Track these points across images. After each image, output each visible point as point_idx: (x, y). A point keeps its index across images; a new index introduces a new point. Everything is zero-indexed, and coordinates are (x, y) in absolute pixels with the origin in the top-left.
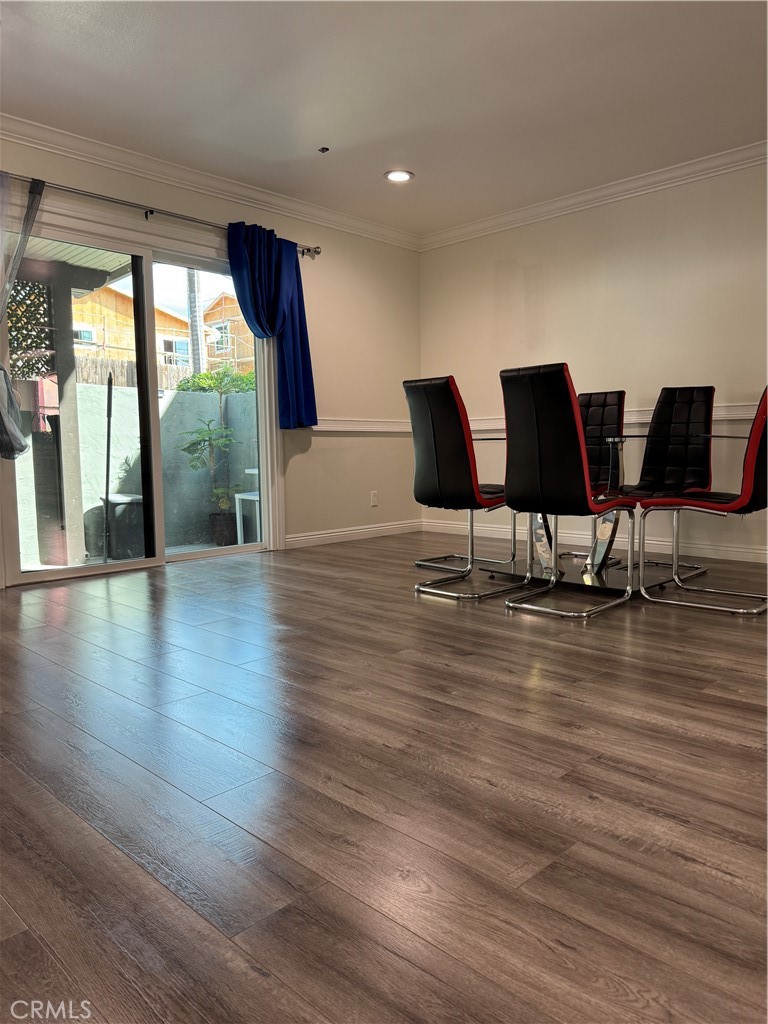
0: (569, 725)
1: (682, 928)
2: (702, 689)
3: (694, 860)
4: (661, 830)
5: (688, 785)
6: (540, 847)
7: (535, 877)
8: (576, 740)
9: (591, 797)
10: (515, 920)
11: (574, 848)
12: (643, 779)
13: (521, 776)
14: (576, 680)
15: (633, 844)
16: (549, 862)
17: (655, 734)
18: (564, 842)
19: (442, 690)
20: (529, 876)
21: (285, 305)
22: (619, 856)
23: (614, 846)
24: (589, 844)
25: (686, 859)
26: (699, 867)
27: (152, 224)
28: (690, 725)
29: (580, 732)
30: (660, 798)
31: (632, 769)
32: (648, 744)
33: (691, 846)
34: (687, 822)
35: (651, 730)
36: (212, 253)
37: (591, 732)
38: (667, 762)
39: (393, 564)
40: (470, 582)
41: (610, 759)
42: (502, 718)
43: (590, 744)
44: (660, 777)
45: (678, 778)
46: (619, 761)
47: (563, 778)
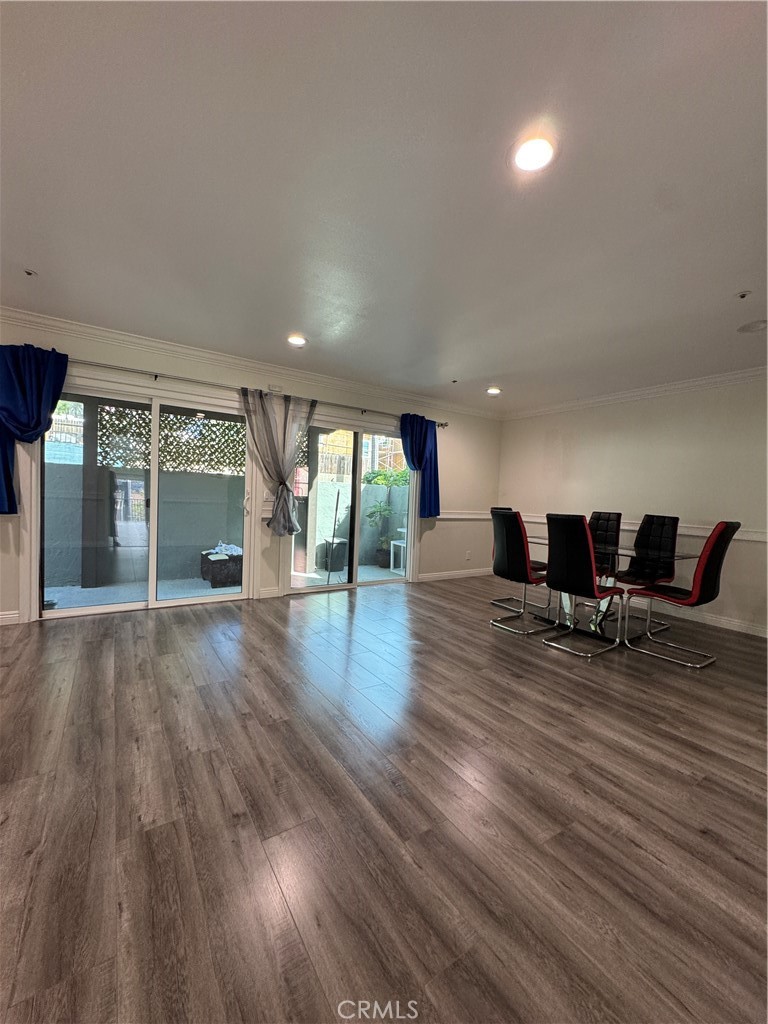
0: (575, 738)
1: (630, 890)
2: (657, 723)
3: (641, 847)
4: (623, 822)
5: (641, 794)
6: (555, 820)
7: (552, 839)
8: (578, 750)
9: (585, 792)
10: (540, 863)
11: (574, 824)
12: (616, 785)
13: (546, 770)
14: (581, 705)
15: (607, 828)
16: (559, 831)
17: (625, 752)
18: (568, 819)
19: (505, 701)
20: (548, 837)
21: (427, 455)
22: (598, 835)
23: (595, 828)
24: (582, 824)
25: (637, 845)
26: (643, 852)
27: (366, 417)
28: (647, 750)
29: (580, 744)
30: (624, 800)
31: (610, 777)
32: (620, 759)
33: (640, 837)
34: (639, 820)
35: (623, 750)
36: (393, 429)
37: (587, 745)
38: (631, 775)
39: (478, 601)
40: (523, 620)
41: (598, 767)
42: (538, 727)
43: (587, 754)
44: (626, 785)
45: (637, 788)
46: (601, 769)
47: (570, 775)
